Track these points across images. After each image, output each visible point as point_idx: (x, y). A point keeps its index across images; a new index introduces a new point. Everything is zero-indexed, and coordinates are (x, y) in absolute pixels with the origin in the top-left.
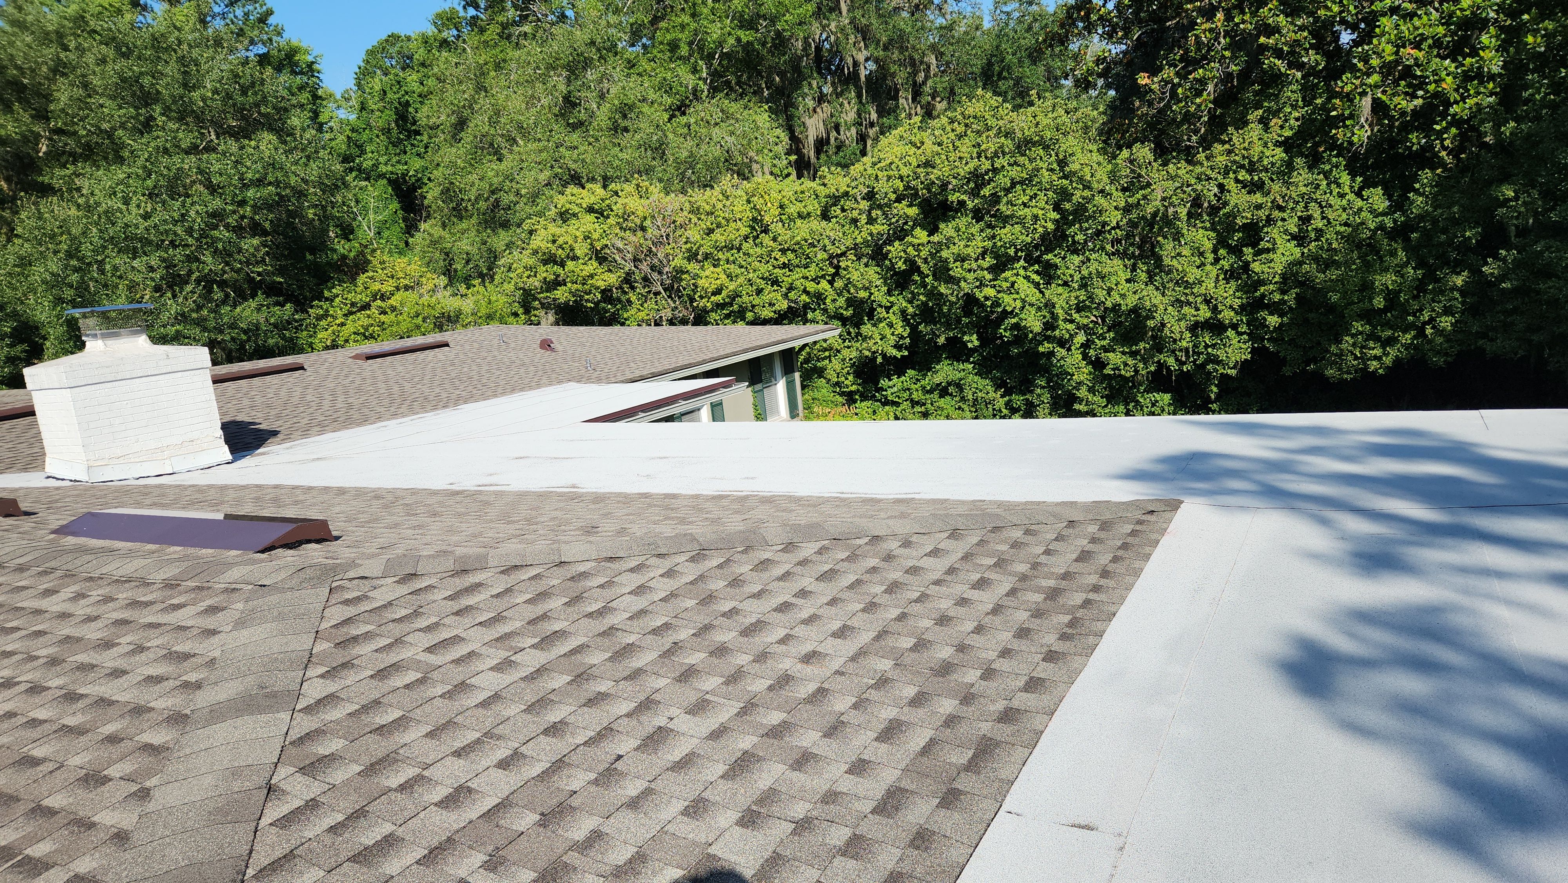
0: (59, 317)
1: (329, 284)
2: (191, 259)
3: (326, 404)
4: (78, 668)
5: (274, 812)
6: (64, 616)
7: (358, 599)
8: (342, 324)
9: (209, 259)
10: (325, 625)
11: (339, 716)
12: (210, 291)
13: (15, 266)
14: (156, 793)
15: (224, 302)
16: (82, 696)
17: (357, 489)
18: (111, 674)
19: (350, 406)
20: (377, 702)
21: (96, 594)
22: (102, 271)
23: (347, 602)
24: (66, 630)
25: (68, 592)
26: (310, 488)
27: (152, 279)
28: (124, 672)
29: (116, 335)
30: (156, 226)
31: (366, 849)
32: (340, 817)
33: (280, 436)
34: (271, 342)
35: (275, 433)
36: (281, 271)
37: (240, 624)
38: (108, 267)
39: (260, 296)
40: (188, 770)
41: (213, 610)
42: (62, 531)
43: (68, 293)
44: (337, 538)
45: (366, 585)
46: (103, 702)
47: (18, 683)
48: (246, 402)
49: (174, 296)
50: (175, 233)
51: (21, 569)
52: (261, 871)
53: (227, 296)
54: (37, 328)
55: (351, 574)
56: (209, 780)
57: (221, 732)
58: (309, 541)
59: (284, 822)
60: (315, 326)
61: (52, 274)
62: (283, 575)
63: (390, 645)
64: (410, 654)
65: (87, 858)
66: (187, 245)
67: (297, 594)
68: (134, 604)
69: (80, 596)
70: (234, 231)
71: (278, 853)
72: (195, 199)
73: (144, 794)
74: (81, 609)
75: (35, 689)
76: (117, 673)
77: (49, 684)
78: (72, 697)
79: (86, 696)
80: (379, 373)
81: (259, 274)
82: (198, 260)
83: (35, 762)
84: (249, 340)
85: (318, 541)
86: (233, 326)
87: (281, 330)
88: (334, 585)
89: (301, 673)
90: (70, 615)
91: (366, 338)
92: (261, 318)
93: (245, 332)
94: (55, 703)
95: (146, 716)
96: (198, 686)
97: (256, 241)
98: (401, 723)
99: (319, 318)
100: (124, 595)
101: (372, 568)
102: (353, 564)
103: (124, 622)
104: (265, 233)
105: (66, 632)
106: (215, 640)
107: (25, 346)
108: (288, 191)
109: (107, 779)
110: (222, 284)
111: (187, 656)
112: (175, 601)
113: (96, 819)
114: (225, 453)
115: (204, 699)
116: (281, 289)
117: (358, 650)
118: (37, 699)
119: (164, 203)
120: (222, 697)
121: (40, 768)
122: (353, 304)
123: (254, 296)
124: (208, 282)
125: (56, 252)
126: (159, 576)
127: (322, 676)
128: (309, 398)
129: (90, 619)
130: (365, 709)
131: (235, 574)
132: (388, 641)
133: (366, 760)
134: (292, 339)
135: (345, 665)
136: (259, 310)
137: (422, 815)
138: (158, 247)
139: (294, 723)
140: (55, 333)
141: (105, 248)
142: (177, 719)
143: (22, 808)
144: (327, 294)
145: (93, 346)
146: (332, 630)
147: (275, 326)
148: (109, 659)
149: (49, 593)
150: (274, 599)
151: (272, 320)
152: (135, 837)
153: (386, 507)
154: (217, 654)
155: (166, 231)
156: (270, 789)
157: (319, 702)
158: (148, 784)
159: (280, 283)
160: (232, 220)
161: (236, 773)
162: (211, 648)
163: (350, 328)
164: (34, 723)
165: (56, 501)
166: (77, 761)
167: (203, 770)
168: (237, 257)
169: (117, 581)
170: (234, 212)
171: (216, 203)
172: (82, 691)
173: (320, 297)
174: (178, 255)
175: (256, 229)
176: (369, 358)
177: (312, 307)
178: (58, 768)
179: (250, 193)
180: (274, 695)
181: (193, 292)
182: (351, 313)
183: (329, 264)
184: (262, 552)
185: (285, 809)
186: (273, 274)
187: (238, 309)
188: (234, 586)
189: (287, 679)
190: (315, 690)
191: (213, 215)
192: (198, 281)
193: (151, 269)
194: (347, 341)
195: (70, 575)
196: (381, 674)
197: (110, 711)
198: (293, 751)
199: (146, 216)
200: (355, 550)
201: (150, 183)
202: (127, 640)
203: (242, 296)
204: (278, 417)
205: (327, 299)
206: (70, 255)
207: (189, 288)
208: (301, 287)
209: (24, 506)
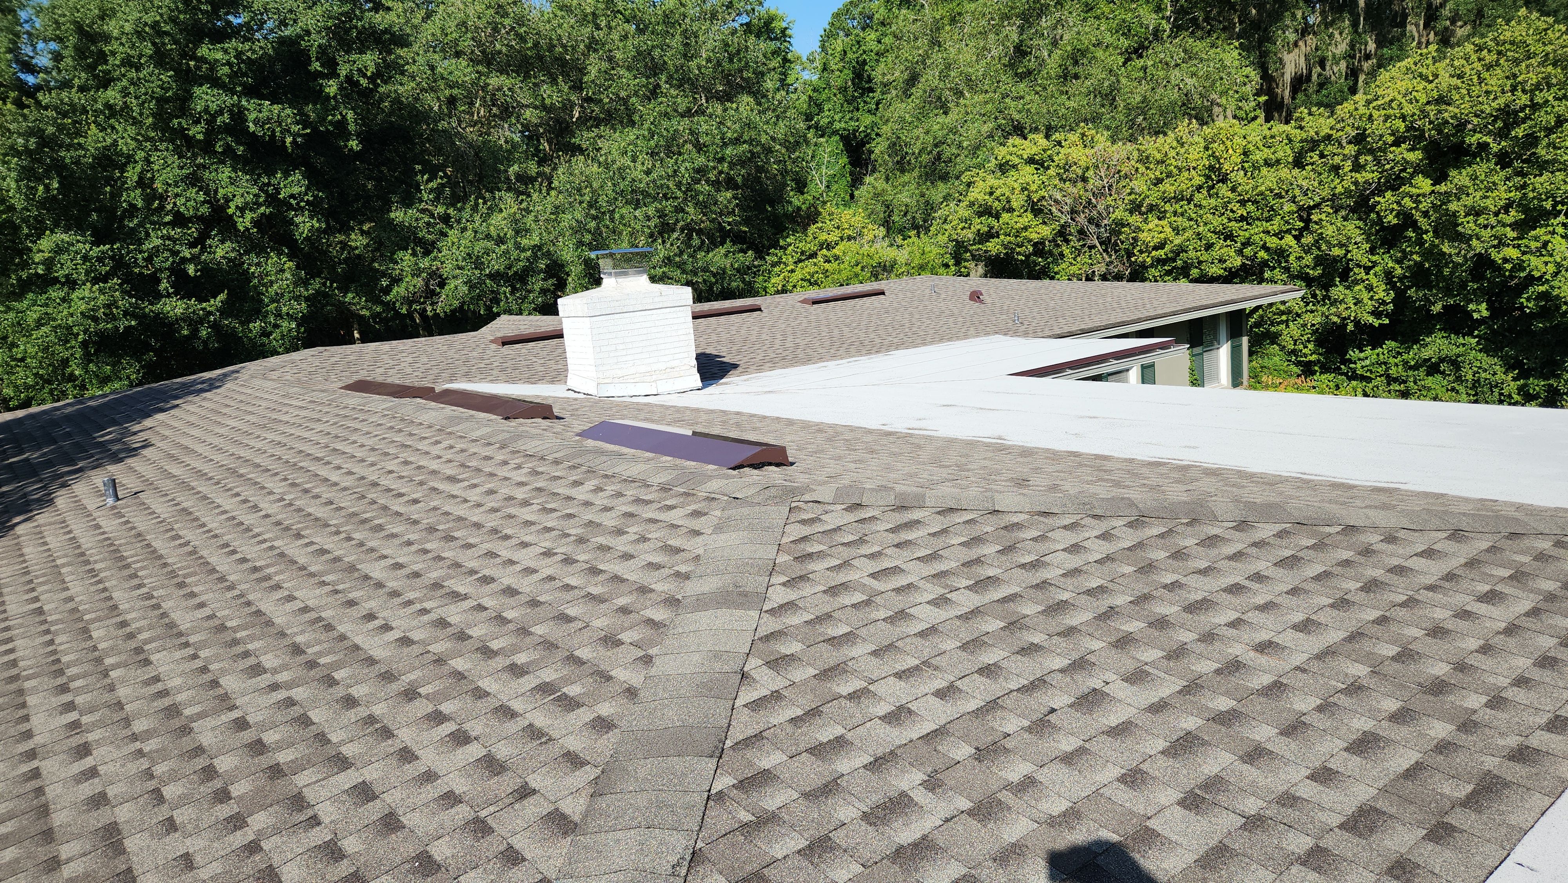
0: (579, 257)
1: (785, 234)
2: (679, 210)
3: (778, 343)
4: (598, 548)
5: (747, 696)
6: (587, 504)
7: (812, 521)
8: (792, 271)
9: (690, 209)
10: (785, 540)
11: (797, 622)
12: (690, 238)
13: (551, 213)
14: (657, 661)
15: (700, 248)
16: (602, 571)
17: (803, 422)
18: (623, 556)
19: (797, 346)
20: (828, 616)
21: (610, 489)
22: (612, 220)
23: (803, 522)
24: (589, 515)
25: (590, 485)
26: (765, 417)
27: (649, 227)
28: (632, 557)
29: (625, 274)
30: (654, 181)
31: (820, 745)
32: (799, 712)
33: (740, 369)
34: (734, 284)
35: (735, 366)
36: (746, 221)
37: (718, 529)
38: (617, 216)
39: (728, 244)
40: (680, 647)
41: (696, 514)
42: (583, 434)
43: (588, 238)
44: (792, 464)
45: (818, 510)
46: (617, 579)
47: (556, 554)
48: (714, 337)
49: (664, 242)
50: (668, 187)
51: (556, 462)
52: (736, 744)
53: (703, 242)
54: (563, 266)
55: (807, 497)
56: (696, 658)
57: (705, 619)
58: (770, 464)
59: (756, 705)
60: (770, 272)
61: (577, 221)
62: (752, 491)
63: (840, 567)
64: (857, 577)
65: (607, 704)
66: (676, 198)
67: (763, 509)
68: (638, 501)
69: (599, 489)
70: (713, 186)
71: (750, 732)
72: (686, 156)
73: (647, 660)
74: (600, 500)
75: (568, 561)
76: (627, 557)
77: (578, 558)
78: (594, 571)
79: (605, 571)
80: (822, 317)
81: (729, 224)
82: (683, 210)
83: (568, 619)
84: (716, 282)
85: (778, 465)
86: (705, 270)
87: (742, 275)
88: (793, 505)
89: (767, 579)
90: (592, 504)
91: (811, 284)
92: (727, 262)
93: (714, 275)
94: (582, 574)
95: (650, 595)
96: (687, 577)
97: (729, 195)
98: (849, 638)
99: (774, 265)
100: (631, 492)
101: (825, 493)
102: (807, 489)
103: (631, 515)
104: (736, 187)
105: (589, 517)
106: (699, 539)
107: (554, 281)
108: (759, 148)
109: (619, 643)
110: (700, 232)
111: (678, 550)
112: (668, 503)
113: (612, 673)
114: (696, 380)
115: (692, 588)
116: (745, 238)
117: (812, 566)
118: (570, 569)
119: (662, 160)
120: (706, 589)
121: (572, 625)
122: (803, 253)
123: (722, 243)
124: (689, 230)
125: (581, 203)
126: (657, 479)
127: (784, 584)
128: (764, 337)
129: (607, 509)
130: (820, 619)
131: (714, 485)
132: (838, 562)
133: (822, 665)
134: (750, 282)
135: (801, 578)
136: (726, 256)
137: (868, 724)
138: (655, 199)
139: (762, 621)
140: (576, 270)
141: (616, 199)
142: (672, 602)
143: (560, 654)
144: (782, 243)
145: (608, 282)
146: (792, 546)
147: (738, 270)
148: (621, 544)
149: (577, 483)
150: (746, 511)
151: (736, 266)
152: (642, 694)
153: (829, 440)
154: (701, 551)
155: (662, 185)
156: (744, 676)
157: (781, 607)
158: (651, 652)
159: (745, 232)
160: (712, 176)
161: (717, 656)
162: (696, 546)
163: (798, 275)
164: (568, 587)
165: (577, 410)
166: (597, 623)
167: (692, 649)
168: (713, 208)
169: (625, 480)
170: (714, 168)
171: (701, 160)
172: (601, 567)
173: (776, 245)
174: (669, 205)
175: (730, 183)
176: (816, 302)
177: (768, 254)
178: (585, 627)
179: (729, 151)
180: (745, 595)
181: (678, 239)
182: (800, 261)
183: (785, 215)
184: (734, 469)
185: (755, 695)
186: (740, 223)
187: (711, 255)
188: (713, 496)
189: (754, 582)
190: (778, 596)
191: (698, 171)
192: (682, 230)
193: (649, 219)
194: (795, 286)
195: (590, 471)
196: (833, 591)
197: (624, 587)
198: (760, 645)
199: (648, 173)
200: (807, 476)
201: (652, 143)
202: (634, 530)
203: (714, 244)
204: (739, 352)
205: (781, 248)
206: (591, 205)
207: (675, 235)
208: (760, 236)
209: (556, 411)
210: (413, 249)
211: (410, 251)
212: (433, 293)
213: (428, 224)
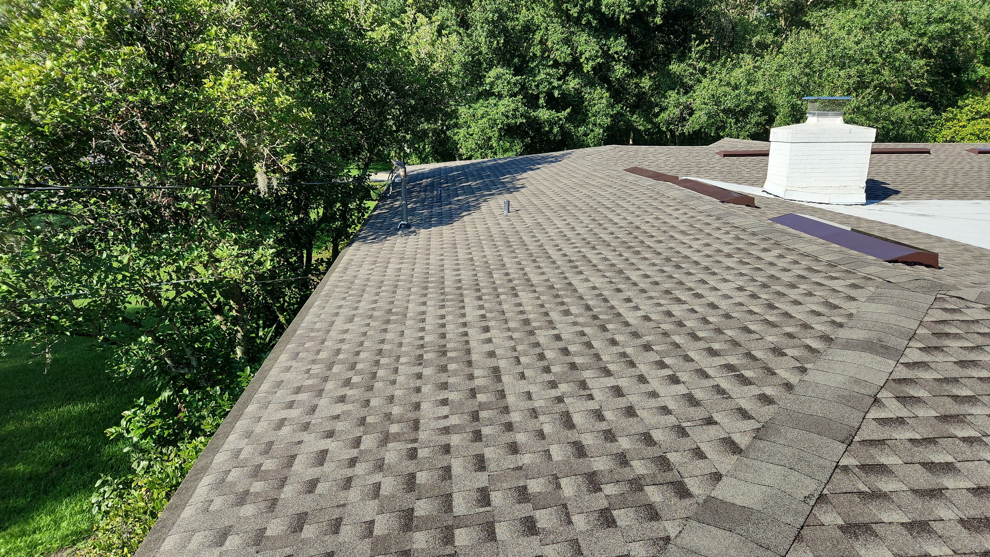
0: (788, 102)
1: (965, 96)
2: (876, 72)
3: (938, 180)
4: (776, 293)
5: (874, 413)
6: (772, 264)
7: (953, 311)
8: (964, 126)
9: (886, 72)
10: (926, 319)
11: (927, 377)
12: (880, 93)
13: (776, 70)
14: (810, 372)
15: (886, 102)
16: (776, 308)
17: (951, 241)
18: (793, 302)
19: (956, 185)
20: (956, 380)
21: (790, 257)
22: (820, 77)
23: (946, 310)
24: (772, 271)
25: (776, 252)
26: (917, 233)
27: (848, 83)
28: (800, 304)
29: (826, 115)
30: (862, 49)
31: (932, 463)
32: (918, 437)
33: (900, 195)
34: (909, 132)
35: (897, 192)
36: (932, 84)
37: (871, 299)
38: (824, 75)
39: (912, 100)
40: (829, 368)
41: (854, 286)
42: (775, 220)
43: (798, 89)
44: (940, 268)
45: (961, 304)
46: (786, 315)
47: (746, 290)
48: (883, 169)
49: (857, 96)
50: (872, 54)
51: (754, 234)
52: (863, 441)
53: (890, 98)
54: (775, 108)
55: (952, 293)
56: (840, 379)
57: (851, 355)
58: (921, 264)
59: (883, 422)
60: (943, 125)
61: (793, 76)
62: (904, 279)
63: (973, 348)
64: (987, 359)
65: (770, 389)
66: (876, 63)
67: (913, 293)
68: (810, 269)
69: (781, 256)
70: (910, 54)
71: (875, 437)
72: (892, 31)
73: (803, 370)
74: (781, 263)
75: (754, 296)
76: (796, 303)
77: (761, 296)
78: (771, 306)
79: (779, 308)
80: (985, 165)
81: (916, 85)
82: (879, 73)
83: (750, 331)
84: (893, 129)
85: (928, 266)
86: (885, 119)
87: (918, 125)
88: (938, 296)
89: (907, 342)
90: (775, 265)
91: (979, 138)
92: (907, 115)
93: (893, 123)
94: (763, 306)
95: (810, 331)
96: (841, 325)
97: (922, 62)
98: (972, 400)
99: (947, 120)
100: (805, 262)
101: (971, 294)
102: (954, 287)
103: (803, 277)
104: (930, 56)
105: (773, 272)
106: (854, 303)
107: (766, 117)
108: (959, 27)
109: (784, 355)
110: (889, 90)
111: (836, 307)
112: (834, 275)
113: (777, 371)
114: (862, 198)
115: (843, 334)
116: (927, 97)
117: (947, 342)
118: (755, 301)
119: (871, 33)
120: (855, 337)
121: (752, 335)
122: (977, 113)
123: (906, 100)
124: (881, 87)
125: (799, 63)
126: (828, 258)
127: (920, 349)
128: (927, 173)
129: (785, 270)
130: (947, 380)
131: (872, 270)
132: (971, 345)
133: (942, 412)
134: (922, 132)
135: (936, 348)
136: (907, 109)
137: (977, 463)
138: (859, 63)
139: (897, 369)
140: (783, 111)
141: (827, 62)
142: (827, 339)
143: (741, 350)
144: (960, 103)
145: (811, 120)
146: (933, 325)
147: (915, 122)
148: (793, 294)
149: (765, 250)
150: (896, 292)
151: (914, 117)
152: (797, 389)
153: (975, 257)
154: (854, 311)
155: (867, 52)
156: (876, 401)
157: (915, 363)
158: (806, 366)
159: (929, 92)
160: (911, 48)
161: (857, 381)
162: (851, 307)
163: (969, 129)
164: (751, 312)
165: (769, 204)
166: (770, 339)
167: (838, 372)
168: (906, 72)
169: (802, 254)
170: (915, 41)
171: (905, 35)
172: (777, 305)
173: (954, 104)
174: (868, 69)
175: (926, 53)
176: (980, 152)
177: (945, 111)
178: (760, 339)
179: (931, 28)
180: (887, 348)
181: (869, 94)
182: (973, 119)
183: (969, 81)
184: (890, 262)
185: (883, 415)
186: (926, 85)
187: (894, 108)
188: (870, 276)
189: (893, 341)
190: (914, 355)
191: (899, 43)
192: (875, 87)
193: (850, 77)
194: (963, 139)
195: (777, 244)
196: (962, 364)
197: (791, 321)
198: (893, 385)
199: (857, 43)
200: (953, 279)
201: (867, 21)
202: (804, 287)
203: (899, 100)
204: (902, 182)
205: (958, 107)
206: (807, 66)
207: (868, 90)
208: (941, 97)
209: (756, 203)
210: (678, 90)
211: (676, 91)
212: (684, 119)
213: (691, 74)
